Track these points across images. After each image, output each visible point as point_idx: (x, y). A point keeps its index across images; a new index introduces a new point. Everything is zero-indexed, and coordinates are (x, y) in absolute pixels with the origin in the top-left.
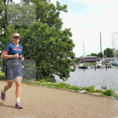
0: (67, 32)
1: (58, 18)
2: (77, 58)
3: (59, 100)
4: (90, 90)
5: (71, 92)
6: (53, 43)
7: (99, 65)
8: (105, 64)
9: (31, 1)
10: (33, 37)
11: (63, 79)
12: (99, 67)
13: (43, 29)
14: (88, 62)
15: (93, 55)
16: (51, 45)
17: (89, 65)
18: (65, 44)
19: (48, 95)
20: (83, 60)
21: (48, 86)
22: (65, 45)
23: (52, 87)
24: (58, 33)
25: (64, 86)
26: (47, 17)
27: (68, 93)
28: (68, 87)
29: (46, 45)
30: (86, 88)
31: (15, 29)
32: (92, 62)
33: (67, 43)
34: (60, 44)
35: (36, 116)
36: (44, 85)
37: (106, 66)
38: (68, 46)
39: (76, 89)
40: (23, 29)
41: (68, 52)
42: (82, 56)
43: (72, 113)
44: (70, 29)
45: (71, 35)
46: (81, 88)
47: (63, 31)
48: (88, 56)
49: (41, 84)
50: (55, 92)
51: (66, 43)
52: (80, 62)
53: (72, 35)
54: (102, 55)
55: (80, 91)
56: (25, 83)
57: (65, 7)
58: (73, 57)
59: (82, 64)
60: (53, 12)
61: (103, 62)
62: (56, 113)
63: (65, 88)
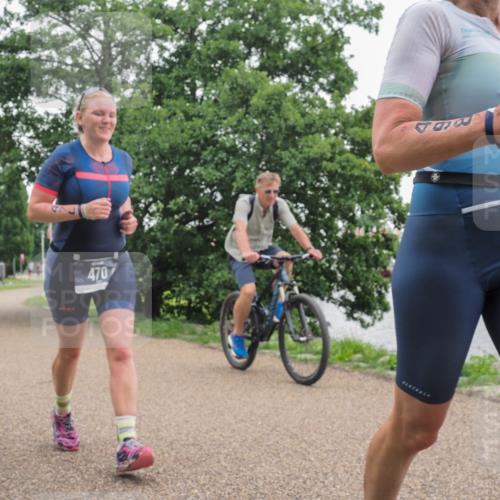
3: (323, 419)
5: (385, 383)
11: (362, 322)
23: (303, 356)
25: (355, 352)
28: (375, 359)
34: (343, 168)
35: (208, 489)
47: (357, 111)
56: (185, 339)
62: (301, 480)
63: (359, 361)
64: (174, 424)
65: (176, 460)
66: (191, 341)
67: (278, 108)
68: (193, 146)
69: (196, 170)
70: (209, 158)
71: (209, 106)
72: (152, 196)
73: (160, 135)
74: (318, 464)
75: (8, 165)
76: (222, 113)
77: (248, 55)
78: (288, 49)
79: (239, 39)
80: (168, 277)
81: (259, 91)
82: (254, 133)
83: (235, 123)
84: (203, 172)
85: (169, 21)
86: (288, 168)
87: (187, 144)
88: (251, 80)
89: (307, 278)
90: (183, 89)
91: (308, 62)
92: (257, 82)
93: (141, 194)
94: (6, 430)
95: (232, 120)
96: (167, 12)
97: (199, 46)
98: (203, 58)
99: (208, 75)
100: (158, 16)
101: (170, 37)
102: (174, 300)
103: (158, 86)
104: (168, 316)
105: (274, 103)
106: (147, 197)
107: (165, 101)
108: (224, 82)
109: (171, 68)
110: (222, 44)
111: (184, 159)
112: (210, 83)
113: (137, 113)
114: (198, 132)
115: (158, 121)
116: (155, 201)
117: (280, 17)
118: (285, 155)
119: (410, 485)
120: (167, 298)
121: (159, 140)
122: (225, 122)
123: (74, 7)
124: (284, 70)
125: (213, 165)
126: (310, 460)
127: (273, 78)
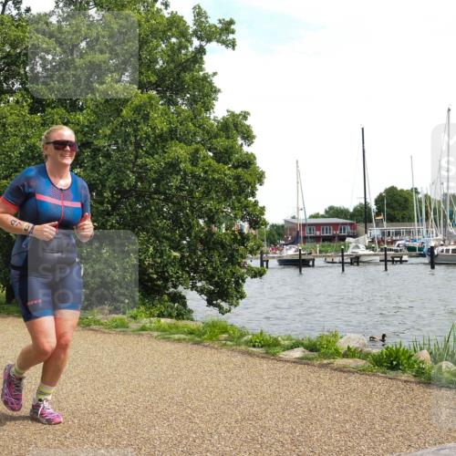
0: (236, 126)
1: (201, 69)
2: (273, 226)
4: (323, 351)
5: (250, 359)
6: (182, 165)
7: (356, 251)
8: (382, 250)
9: (96, 5)
10: (102, 143)
11: (220, 308)
12: (356, 260)
13: (142, 112)
14: (317, 239)
15: (333, 212)
16: (171, 174)
17: (321, 252)
18: (227, 170)
19: (159, 368)
20: (294, 234)
21: (159, 333)
22: (226, 175)
23: (177, 336)
24: (199, 127)
25: (223, 333)
26: (158, 67)
27: (238, 359)
28: (239, 338)
29: (155, 173)
30: (306, 342)
31: (33, 111)
32: (330, 239)
33: (235, 167)
34: (206, 172)
36: (143, 329)
37: (383, 258)
38: (237, 178)
39: (269, 346)
40: (62, 111)
41: (239, 202)
42: (294, 218)
43: (253, 439)
44: (245, 115)
45: (248, 137)
46: (287, 342)
47: (218, 122)
48: (316, 216)
49: (133, 325)
50: (188, 358)
51: (229, 169)
52: (286, 240)
53: (254, 137)
54: (370, 215)
55: (284, 351)
57: (228, 27)
58: (256, 222)
59: (294, 249)
60: (181, 47)
61: (373, 241)
63: (226, 340)
119: (281, 440)
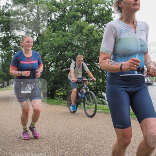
17: (155, 80)
21: (93, 109)
35: (70, 152)
36: (88, 108)
56: (63, 105)
62: (99, 149)
64: (59, 132)
65: (60, 143)
66: (64, 106)
67: (91, 33)
68: (65, 45)
69: (66, 53)
70: (70, 49)
71: (70, 33)
72: (52, 61)
73: (54, 42)
74: (104, 144)
75: (7, 51)
76: (74, 35)
77: (82, 17)
78: (95, 15)
79: (79, 12)
80: (57, 86)
81: (86, 28)
82: (84, 41)
83: (78, 38)
84: (68, 53)
85: (57, 6)
86: (95, 52)
87: (63, 45)
88: (83, 24)
89: (101, 86)
90: (62, 28)
91: (101, 19)
92: (85, 25)
93: (49, 60)
94: (8, 133)
95: (77, 37)
96: (57, 3)
97: (67, 14)
98: (68, 18)
99: (70, 23)
100: (54, 5)
101: (58, 11)
102: (59, 93)
103: (54, 26)
104: (57, 98)
105: (90, 31)
106: (50, 61)
107: (56, 31)
108: (74, 25)
109: (58, 21)
110: (74, 13)
111: (62, 49)
112: (70, 26)
113: (48, 35)
114: (66, 41)
115: (54, 38)
116: (53, 62)
117: (92, 5)
118: (94, 48)
120: (57, 92)
121: (54, 43)
122: (75, 37)
123: (28, 2)
124: (93, 22)
125: (71, 51)
126: (102, 143)
127: (90, 24)
